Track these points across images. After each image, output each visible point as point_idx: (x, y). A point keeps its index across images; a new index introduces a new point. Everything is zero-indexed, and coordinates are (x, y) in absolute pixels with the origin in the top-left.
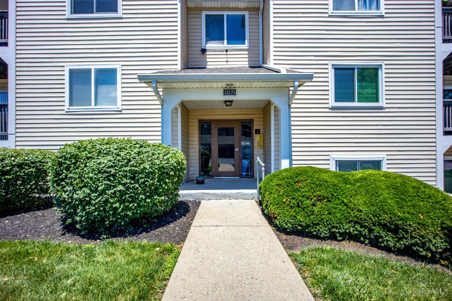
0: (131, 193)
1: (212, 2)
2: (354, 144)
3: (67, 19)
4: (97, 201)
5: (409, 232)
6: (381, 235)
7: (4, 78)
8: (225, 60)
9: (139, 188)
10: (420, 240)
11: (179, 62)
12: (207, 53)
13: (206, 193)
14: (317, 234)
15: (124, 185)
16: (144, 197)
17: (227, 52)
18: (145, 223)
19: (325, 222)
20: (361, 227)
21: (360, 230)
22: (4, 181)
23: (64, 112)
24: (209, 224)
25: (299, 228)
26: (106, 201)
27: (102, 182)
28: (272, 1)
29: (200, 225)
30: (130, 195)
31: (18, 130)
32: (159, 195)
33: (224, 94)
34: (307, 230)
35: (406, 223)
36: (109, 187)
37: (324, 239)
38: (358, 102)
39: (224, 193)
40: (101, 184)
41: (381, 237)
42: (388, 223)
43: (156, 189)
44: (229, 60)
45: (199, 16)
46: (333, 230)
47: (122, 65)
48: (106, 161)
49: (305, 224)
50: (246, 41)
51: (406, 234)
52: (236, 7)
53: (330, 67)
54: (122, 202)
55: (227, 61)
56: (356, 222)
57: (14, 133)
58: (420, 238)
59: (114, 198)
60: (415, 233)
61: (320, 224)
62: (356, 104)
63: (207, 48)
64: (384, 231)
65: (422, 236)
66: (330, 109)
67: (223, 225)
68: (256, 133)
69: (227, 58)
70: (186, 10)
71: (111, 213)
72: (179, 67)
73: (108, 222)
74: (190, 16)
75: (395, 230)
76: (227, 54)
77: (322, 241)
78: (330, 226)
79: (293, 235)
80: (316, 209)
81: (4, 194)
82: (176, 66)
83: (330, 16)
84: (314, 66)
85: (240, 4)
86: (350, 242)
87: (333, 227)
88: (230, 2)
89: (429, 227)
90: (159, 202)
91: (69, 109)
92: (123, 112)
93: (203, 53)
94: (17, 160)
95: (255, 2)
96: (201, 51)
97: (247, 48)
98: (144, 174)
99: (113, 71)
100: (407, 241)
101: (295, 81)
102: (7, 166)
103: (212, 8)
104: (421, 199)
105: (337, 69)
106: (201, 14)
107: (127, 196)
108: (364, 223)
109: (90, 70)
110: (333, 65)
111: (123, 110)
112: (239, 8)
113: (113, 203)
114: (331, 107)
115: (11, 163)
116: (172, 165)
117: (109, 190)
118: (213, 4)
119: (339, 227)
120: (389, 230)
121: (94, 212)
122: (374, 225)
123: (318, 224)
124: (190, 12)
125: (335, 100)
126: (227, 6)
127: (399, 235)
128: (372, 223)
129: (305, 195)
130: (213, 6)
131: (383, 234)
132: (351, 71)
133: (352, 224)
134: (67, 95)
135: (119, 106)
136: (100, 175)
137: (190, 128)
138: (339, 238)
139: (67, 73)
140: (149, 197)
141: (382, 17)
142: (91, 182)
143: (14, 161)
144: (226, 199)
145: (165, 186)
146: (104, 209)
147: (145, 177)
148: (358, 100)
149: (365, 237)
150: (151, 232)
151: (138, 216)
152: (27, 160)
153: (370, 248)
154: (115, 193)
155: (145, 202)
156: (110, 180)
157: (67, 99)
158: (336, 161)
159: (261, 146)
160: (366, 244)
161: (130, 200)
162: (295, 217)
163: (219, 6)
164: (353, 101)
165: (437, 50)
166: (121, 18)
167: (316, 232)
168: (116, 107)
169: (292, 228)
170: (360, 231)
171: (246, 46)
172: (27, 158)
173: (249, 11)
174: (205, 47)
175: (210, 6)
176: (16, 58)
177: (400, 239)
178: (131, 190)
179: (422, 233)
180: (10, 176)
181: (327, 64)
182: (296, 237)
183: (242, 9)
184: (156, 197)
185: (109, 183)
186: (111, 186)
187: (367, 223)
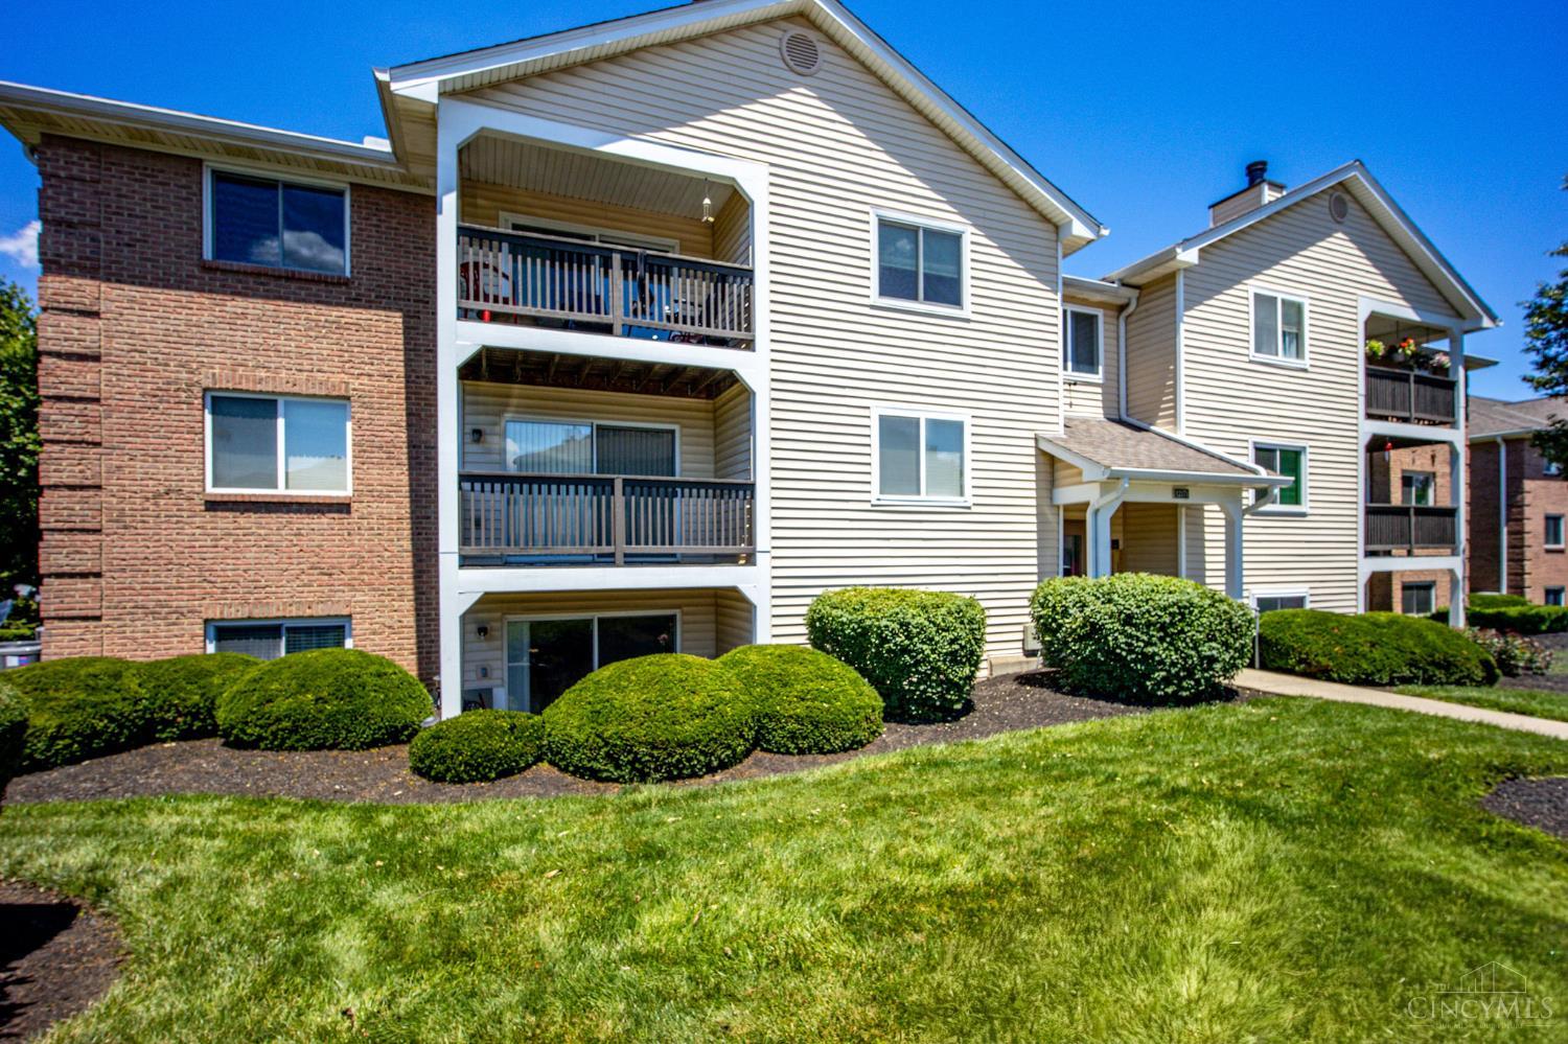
3: (872, 307)
31: (775, 544)
33: (1174, 497)
38: (1279, 504)
47: (973, 416)
50: (1101, 368)
52: (1085, 298)
53: (1250, 445)
55: (1071, 405)
57: (768, 548)
62: (1277, 507)
69: (1071, 397)
72: (1061, 430)
82: (1057, 426)
83: (1250, 362)
91: (878, 499)
92: (974, 509)
97: (1101, 382)
99: (958, 427)
109: (917, 421)
111: (973, 507)
112: (1090, 301)
134: (875, 470)
135: (968, 497)
139: (875, 423)
141: (1305, 370)
157: (876, 478)
165: (1360, 428)
166: (968, 321)
168: (963, 499)
171: (1098, 378)
173: (1104, 309)
176: (774, 380)
181: (1248, 441)
183: (1094, 302)
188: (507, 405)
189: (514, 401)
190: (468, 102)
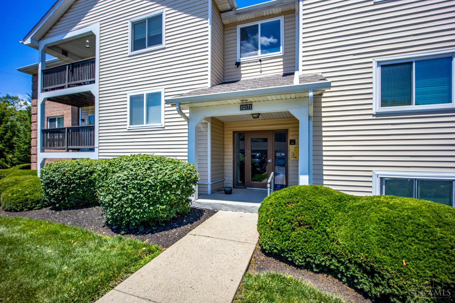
0: (138, 201)
1: (245, 15)
2: (410, 158)
3: (129, 56)
4: (116, 205)
5: (385, 278)
6: (356, 275)
7: (92, 105)
8: (259, 70)
9: (144, 197)
10: (398, 291)
11: (209, 81)
12: (242, 66)
13: (223, 204)
14: (292, 261)
15: (133, 194)
16: (147, 205)
17: (261, 62)
18: (153, 226)
19: (299, 249)
20: (339, 262)
21: (337, 265)
22: (82, 183)
23: (126, 130)
24: (203, 234)
25: (275, 251)
26: (122, 206)
27: (119, 191)
28: (302, 2)
29: (195, 234)
30: (137, 202)
31: (100, 145)
32: (161, 204)
33: (241, 110)
34: (282, 255)
35: (383, 267)
36: (123, 195)
37: (299, 267)
38: (416, 105)
39: (240, 206)
40: (119, 192)
41: (357, 278)
42: (364, 263)
43: (158, 199)
44: (263, 69)
45: (235, 30)
46: (308, 260)
47: (165, 89)
48: (122, 175)
49: (280, 248)
50: (281, 47)
51: (383, 280)
52: (270, 14)
53: (374, 65)
54: (133, 207)
55: (261, 71)
56: (333, 256)
57: (98, 146)
58: (399, 289)
59: (127, 204)
60: (394, 281)
61: (295, 251)
62: (414, 107)
63: (241, 61)
64: (360, 271)
65: (401, 287)
66: (373, 115)
67: (213, 237)
68: (291, 144)
69: (261, 68)
70: (223, 28)
71: (126, 215)
72: (209, 85)
73: (124, 222)
74: (226, 32)
75: (371, 273)
76: (261, 64)
77: (297, 269)
78: (305, 255)
79: (271, 257)
80: (294, 234)
81: (82, 193)
82: (207, 84)
83: (376, 4)
84: (353, 66)
85: (274, 10)
86: (327, 277)
87: (308, 257)
88: (263, 11)
89: (412, 278)
90: (161, 210)
91: (129, 127)
93: (237, 67)
94: (89, 169)
95: (290, 5)
96: (236, 65)
97: (282, 54)
98: (147, 187)
100: (383, 289)
101: (309, 91)
102: (83, 173)
103: (247, 20)
104: (417, 241)
105: (384, 66)
106: (236, 29)
107: (136, 203)
108: (341, 258)
109: (143, 95)
110: (378, 62)
111: (165, 127)
112: (274, 14)
113: (126, 208)
114: (375, 113)
115: (85, 170)
116: (175, 180)
117: (124, 197)
118: (247, 16)
119: (314, 258)
120: (365, 271)
121: (115, 213)
122: (350, 263)
123: (293, 251)
124: (226, 29)
125: (381, 105)
126: (261, 15)
127: (375, 280)
128: (348, 260)
129: (287, 218)
130: (247, 18)
131: (359, 275)
132: (408, 66)
133: (329, 257)
134: (128, 116)
135: (163, 124)
136: (118, 186)
137: (225, 140)
138: (315, 270)
139: (128, 99)
140: (153, 205)
142: (113, 190)
143: (87, 169)
144: (241, 211)
145: (166, 197)
146: (121, 212)
147: (149, 189)
148: (416, 102)
149: (342, 273)
150: (155, 234)
151: (145, 219)
152: (95, 169)
153: (348, 288)
154: (127, 200)
155: (149, 209)
156: (124, 190)
157: (128, 120)
158: (381, 178)
159: (296, 158)
160: (344, 283)
161: (138, 206)
162: (272, 239)
163: (253, 17)
164: (410, 103)
166: (165, 48)
167: (291, 258)
168: (160, 124)
169: (270, 249)
170: (337, 267)
172: (95, 167)
173: (284, 15)
174: (240, 60)
175: (245, 19)
176: (100, 91)
177: (376, 285)
178: (138, 199)
179: (401, 284)
180: (85, 180)
181: (371, 62)
182: (274, 260)
183: (277, 14)
184: (158, 206)
185: (124, 192)
186: (125, 194)
187: (344, 258)
188: (88, 112)
189: (90, 111)
190: (44, 39)
